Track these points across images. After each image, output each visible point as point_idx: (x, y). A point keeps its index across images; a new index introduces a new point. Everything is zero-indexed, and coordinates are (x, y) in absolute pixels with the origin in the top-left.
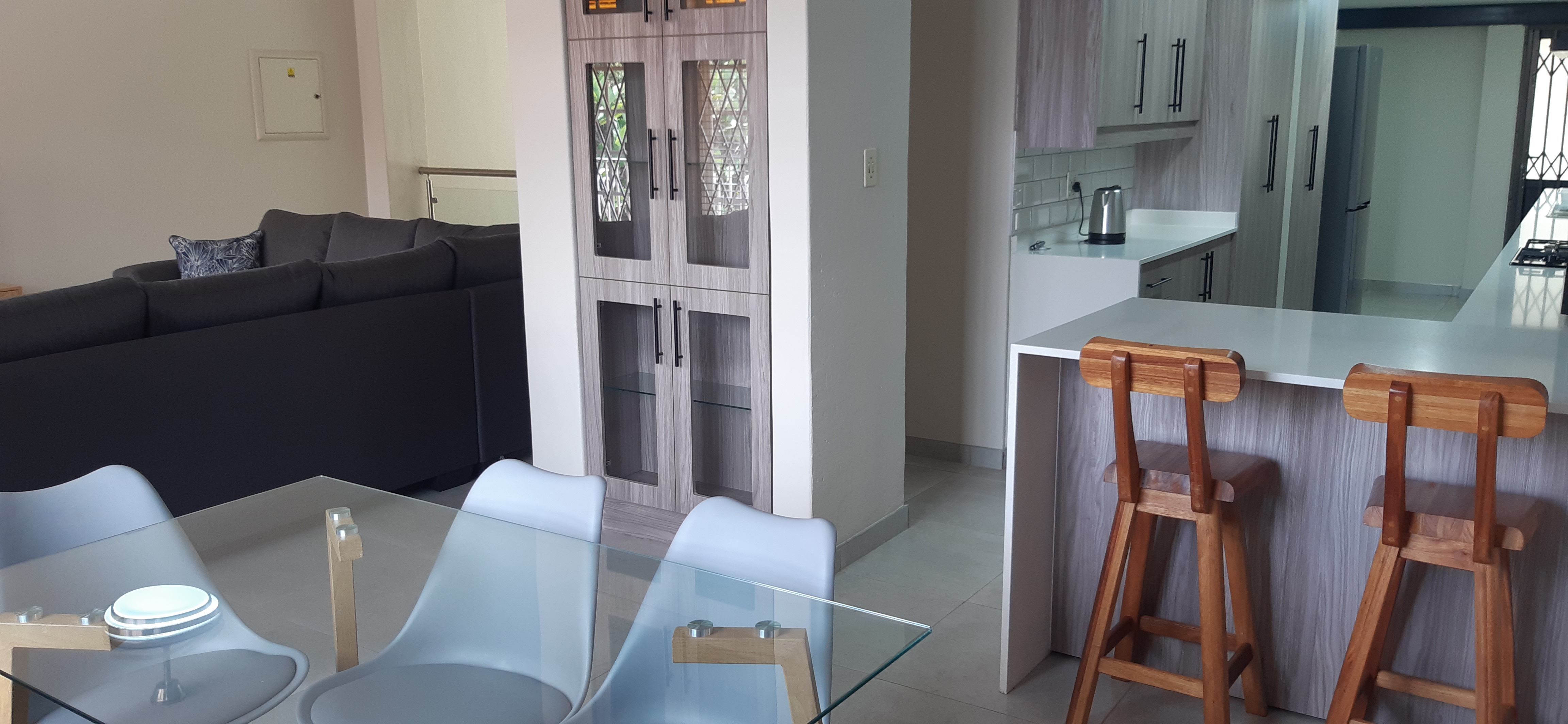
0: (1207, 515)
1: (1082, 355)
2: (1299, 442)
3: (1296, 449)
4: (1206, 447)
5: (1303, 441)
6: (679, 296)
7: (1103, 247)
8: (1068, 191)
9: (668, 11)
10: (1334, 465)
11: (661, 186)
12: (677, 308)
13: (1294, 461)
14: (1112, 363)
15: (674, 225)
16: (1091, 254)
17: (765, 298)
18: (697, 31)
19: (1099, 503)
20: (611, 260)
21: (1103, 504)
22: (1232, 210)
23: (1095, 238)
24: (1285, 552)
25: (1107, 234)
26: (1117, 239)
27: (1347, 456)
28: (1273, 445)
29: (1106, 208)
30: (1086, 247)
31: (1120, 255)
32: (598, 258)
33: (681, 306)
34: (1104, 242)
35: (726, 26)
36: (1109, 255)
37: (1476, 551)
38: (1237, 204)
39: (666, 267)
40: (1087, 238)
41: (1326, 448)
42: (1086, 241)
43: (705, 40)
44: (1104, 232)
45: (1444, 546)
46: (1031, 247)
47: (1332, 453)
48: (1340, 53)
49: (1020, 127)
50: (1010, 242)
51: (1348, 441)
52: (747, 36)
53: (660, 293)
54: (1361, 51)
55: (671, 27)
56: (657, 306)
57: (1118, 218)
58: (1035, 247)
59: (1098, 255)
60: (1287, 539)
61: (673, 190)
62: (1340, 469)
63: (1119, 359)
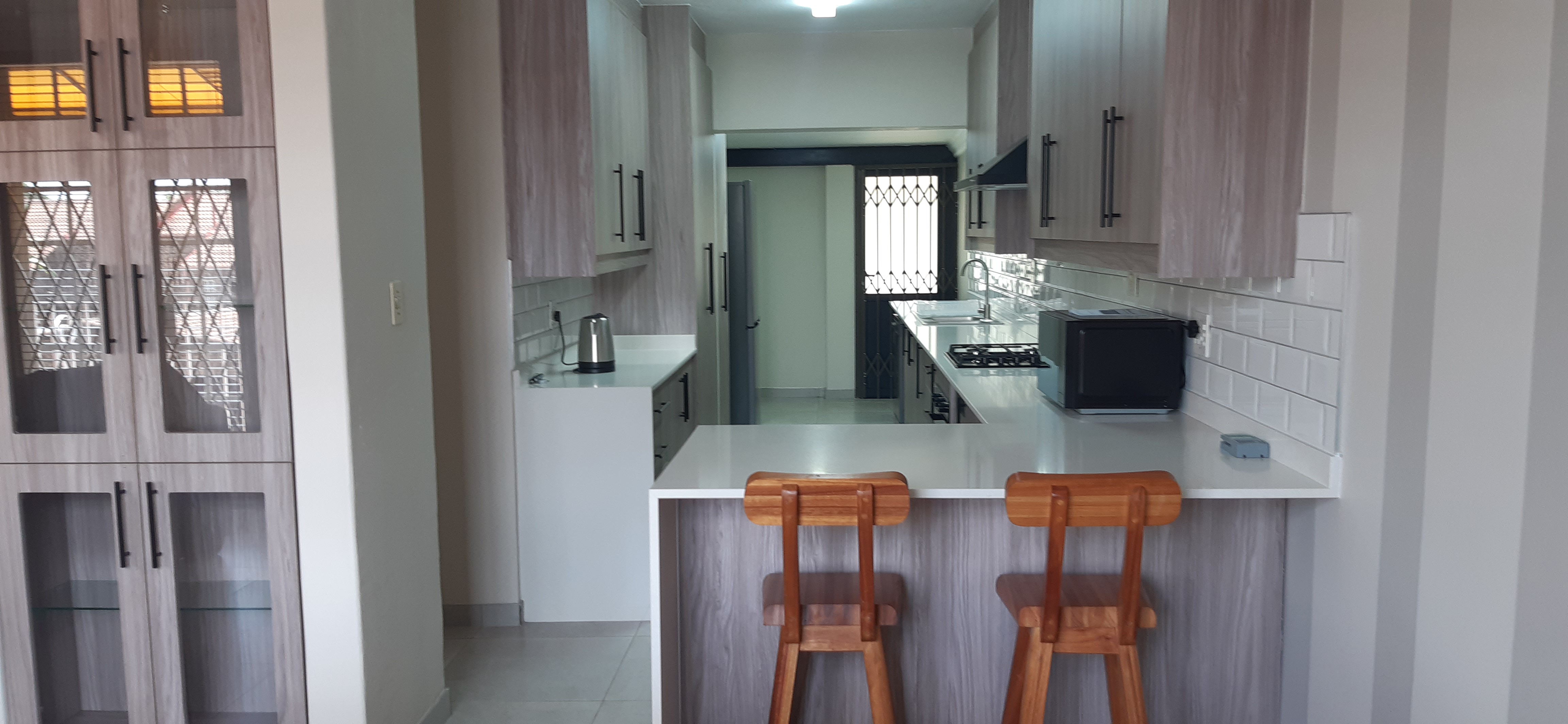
0: (873, 643)
1: (746, 494)
2: (920, 553)
3: (917, 560)
4: (873, 571)
5: (923, 552)
6: (154, 475)
7: (595, 377)
8: (551, 321)
9: (127, 120)
10: (953, 571)
11: (120, 337)
12: (151, 491)
13: (917, 573)
14: (783, 498)
15: (141, 386)
16: (582, 384)
17: (286, 468)
18: (172, 144)
19: (727, 648)
20: (40, 437)
21: (731, 648)
22: (690, 333)
23: (585, 368)
24: (916, 664)
25: (598, 363)
26: (607, 367)
27: (963, 560)
28: (896, 559)
29: (594, 337)
30: (576, 377)
31: (611, 383)
32: (19, 436)
33: (157, 489)
34: (595, 371)
35: (215, 137)
36: (602, 384)
37: (1123, 634)
38: (694, 327)
39: (131, 440)
40: (576, 366)
41: (944, 554)
42: (575, 371)
43: (185, 155)
44: (595, 360)
45: (1090, 635)
46: (530, 380)
47: (950, 559)
48: (731, 186)
49: (514, 255)
50: (512, 376)
51: (964, 544)
52: (247, 153)
53: (120, 474)
54: (745, 186)
55: (130, 139)
56: (119, 490)
57: (607, 346)
58: (534, 380)
59: (589, 384)
60: (916, 650)
61: (141, 342)
62: (959, 574)
63: (789, 492)
